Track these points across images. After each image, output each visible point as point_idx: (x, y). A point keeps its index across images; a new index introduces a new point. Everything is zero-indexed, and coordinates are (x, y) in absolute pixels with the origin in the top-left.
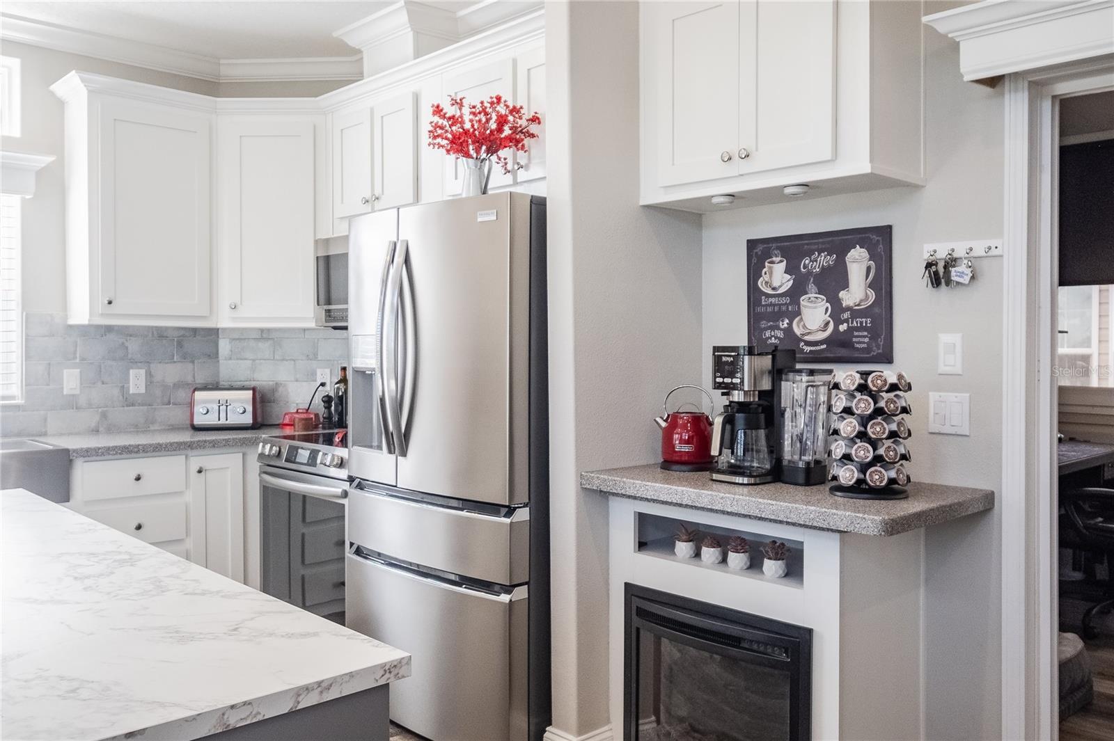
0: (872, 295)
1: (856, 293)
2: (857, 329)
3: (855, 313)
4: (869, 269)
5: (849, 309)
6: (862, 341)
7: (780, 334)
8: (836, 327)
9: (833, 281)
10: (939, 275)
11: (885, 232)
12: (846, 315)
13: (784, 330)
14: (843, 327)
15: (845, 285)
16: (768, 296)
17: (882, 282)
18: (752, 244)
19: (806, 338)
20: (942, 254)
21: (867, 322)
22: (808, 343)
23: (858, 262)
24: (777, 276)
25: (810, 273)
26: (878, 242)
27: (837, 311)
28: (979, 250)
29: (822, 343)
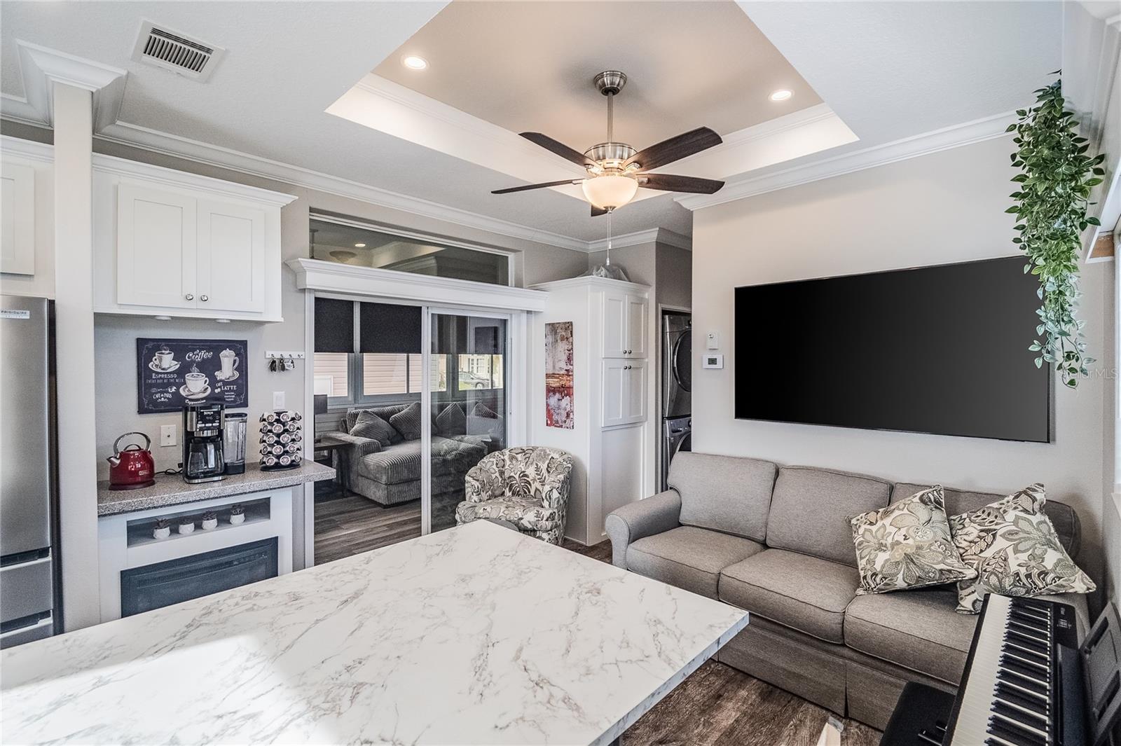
0: (237, 374)
1: (227, 370)
2: (227, 391)
3: (225, 383)
4: (235, 361)
5: (221, 381)
6: (230, 397)
7: (170, 396)
8: (213, 390)
9: (209, 368)
10: (276, 366)
11: (244, 343)
12: (219, 385)
13: (173, 393)
15: (220, 368)
16: (158, 373)
17: (242, 368)
18: (141, 342)
19: (190, 397)
20: (277, 356)
21: (234, 387)
22: (191, 400)
23: (227, 357)
24: (166, 362)
25: (193, 361)
26: (240, 348)
27: (213, 382)
28: (295, 356)
29: (202, 399)
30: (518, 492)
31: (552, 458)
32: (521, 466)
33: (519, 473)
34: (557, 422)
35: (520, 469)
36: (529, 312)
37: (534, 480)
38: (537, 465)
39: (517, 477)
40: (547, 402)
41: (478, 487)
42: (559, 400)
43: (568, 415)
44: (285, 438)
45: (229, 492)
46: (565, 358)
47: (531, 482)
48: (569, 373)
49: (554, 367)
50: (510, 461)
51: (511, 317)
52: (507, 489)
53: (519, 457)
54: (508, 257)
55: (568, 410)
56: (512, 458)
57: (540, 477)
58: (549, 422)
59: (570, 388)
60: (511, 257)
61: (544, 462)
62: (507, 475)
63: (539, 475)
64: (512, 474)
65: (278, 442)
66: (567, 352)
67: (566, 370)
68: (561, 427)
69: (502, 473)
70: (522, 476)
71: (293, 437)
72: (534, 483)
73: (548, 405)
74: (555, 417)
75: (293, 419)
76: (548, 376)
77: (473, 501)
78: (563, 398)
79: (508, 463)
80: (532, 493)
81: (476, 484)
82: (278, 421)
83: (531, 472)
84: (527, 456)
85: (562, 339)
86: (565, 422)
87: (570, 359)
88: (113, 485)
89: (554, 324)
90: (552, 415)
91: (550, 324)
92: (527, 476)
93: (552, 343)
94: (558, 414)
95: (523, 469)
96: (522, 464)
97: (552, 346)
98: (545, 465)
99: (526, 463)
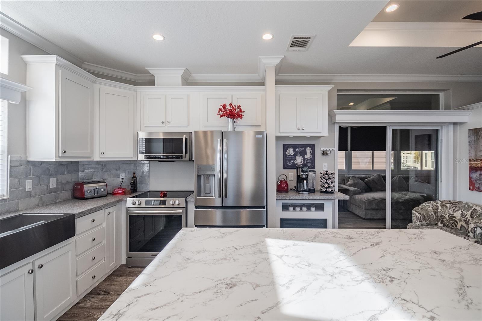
0: (311, 156)
1: (308, 155)
2: (308, 162)
3: (308, 159)
4: (311, 151)
5: (306, 159)
6: (309, 165)
7: (292, 163)
8: (304, 162)
9: (303, 154)
10: (324, 153)
11: (314, 145)
12: (306, 160)
13: (293, 162)
14: (305, 162)
15: (306, 154)
16: (289, 155)
17: (313, 154)
18: (284, 145)
19: (297, 164)
20: (325, 150)
21: (310, 161)
22: (298, 165)
23: (308, 150)
24: (291, 152)
25: (298, 152)
26: (312, 147)
27: (304, 159)
28: (331, 150)
29: (301, 165)
30: (448, 225)
31: (475, 209)
32: (450, 211)
33: (448, 214)
34: (479, 188)
35: (449, 213)
36: (455, 124)
37: (460, 220)
38: (462, 212)
39: (447, 216)
40: (470, 176)
41: (421, 218)
42: (480, 175)
44: (329, 181)
45: (311, 198)
47: (458, 221)
49: (476, 155)
50: (441, 207)
51: (442, 129)
52: (440, 222)
53: (448, 206)
54: (439, 95)
56: (442, 206)
58: (471, 188)
60: (442, 95)
61: (468, 211)
62: (439, 214)
63: (464, 218)
64: (443, 215)
65: (326, 182)
69: (436, 213)
70: (451, 217)
71: (332, 181)
72: (460, 222)
73: (470, 178)
74: (477, 185)
75: (332, 174)
76: (470, 161)
77: (417, 224)
79: (440, 208)
80: (459, 227)
81: (420, 216)
82: (326, 174)
83: (458, 215)
84: (454, 206)
88: (278, 190)
89: (476, 129)
90: (474, 184)
91: (472, 129)
92: (455, 217)
93: (474, 140)
94: (479, 183)
95: (451, 213)
96: (450, 210)
97: (474, 143)
98: (469, 213)
99: (454, 210)
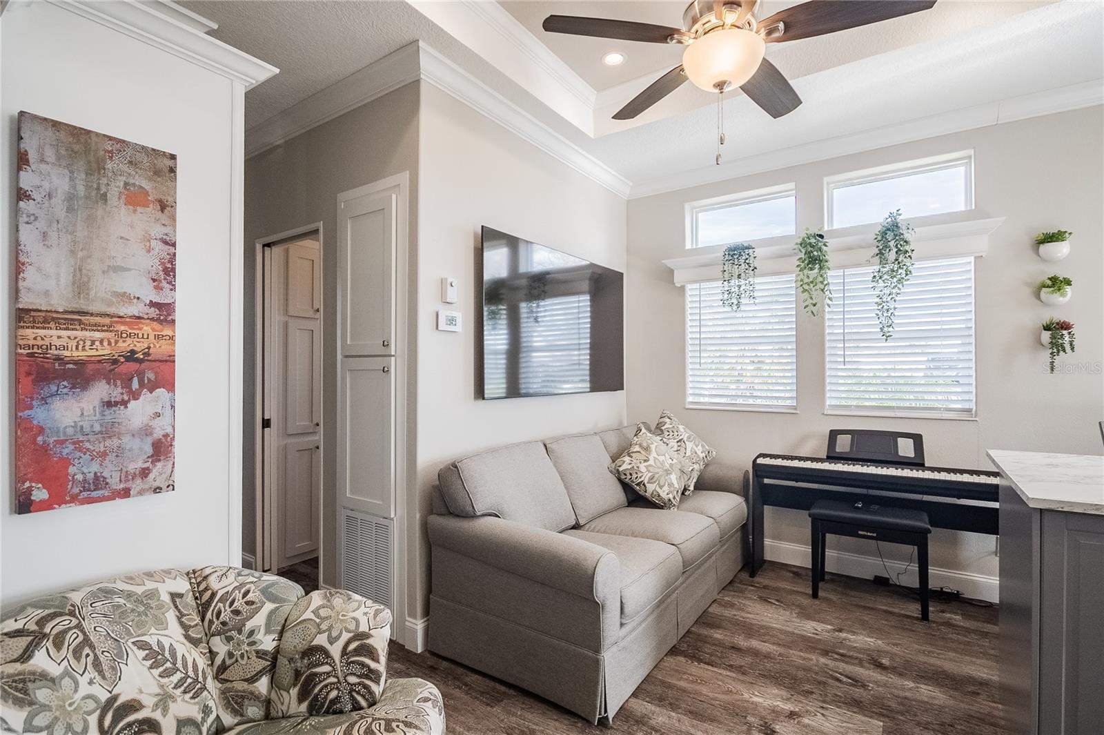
32: (84, 689)
34: (98, 482)
37: (164, 701)
38: (143, 646)
42: (113, 405)
43: (162, 449)
46: (150, 263)
47: (156, 714)
48: (164, 313)
49: (81, 285)
50: (19, 703)
55: (158, 434)
57: (178, 676)
58: (40, 494)
59: (170, 360)
61: (161, 623)
66: (158, 246)
67: (152, 304)
68: (126, 493)
70: (115, 721)
72: (165, 711)
73: (31, 429)
74: (84, 468)
76: (29, 320)
78: (135, 396)
83: (137, 681)
84: (73, 638)
85: (135, 199)
86: (145, 473)
87: (169, 271)
89: (88, 132)
90: (66, 462)
91: (56, 125)
92: (133, 706)
93: (71, 198)
94: (104, 455)
95: (104, 696)
96: (83, 681)
97: (70, 210)
98: (175, 630)
99: (97, 664)
